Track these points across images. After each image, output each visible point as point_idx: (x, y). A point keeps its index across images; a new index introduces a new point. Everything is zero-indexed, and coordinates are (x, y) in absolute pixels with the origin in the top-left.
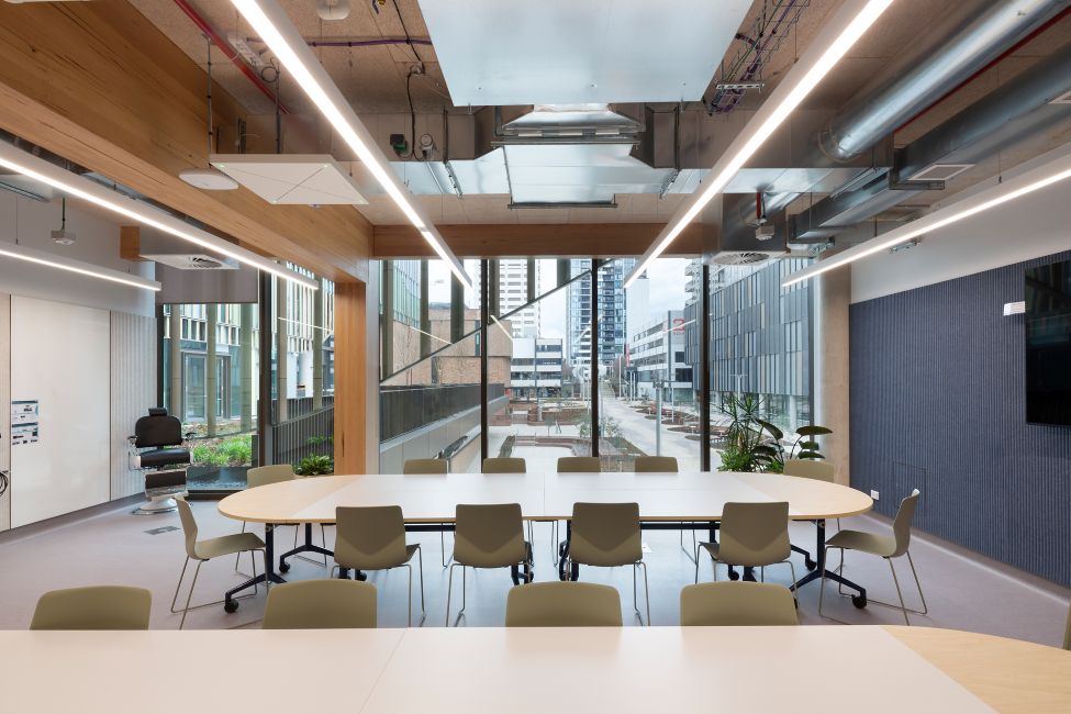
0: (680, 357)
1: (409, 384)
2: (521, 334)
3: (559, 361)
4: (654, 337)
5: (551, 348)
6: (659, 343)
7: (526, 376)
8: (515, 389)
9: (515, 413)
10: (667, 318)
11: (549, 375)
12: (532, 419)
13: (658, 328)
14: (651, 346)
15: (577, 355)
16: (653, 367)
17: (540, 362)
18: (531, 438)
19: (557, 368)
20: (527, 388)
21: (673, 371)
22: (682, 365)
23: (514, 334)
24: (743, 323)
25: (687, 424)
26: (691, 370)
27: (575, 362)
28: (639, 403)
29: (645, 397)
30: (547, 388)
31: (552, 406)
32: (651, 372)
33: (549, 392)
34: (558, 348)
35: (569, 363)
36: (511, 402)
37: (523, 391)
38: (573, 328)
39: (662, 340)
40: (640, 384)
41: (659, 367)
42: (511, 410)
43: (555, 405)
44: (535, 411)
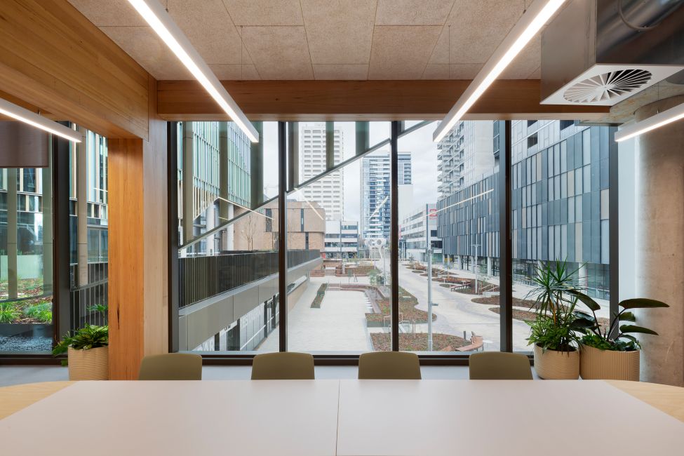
0: (434, 233)
1: (251, 250)
2: (331, 218)
3: (356, 236)
4: (416, 221)
5: (350, 228)
6: (420, 224)
7: (335, 245)
8: (328, 253)
9: (327, 268)
10: (425, 209)
11: (349, 244)
12: (339, 272)
13: (420, 214)
14: (415, 226)
15: (368, 232)
16: (416, 240)
17: (344, 236)
18: (338, 285)
19: (355, 240)
20: (335, 253)
21: (429, 242)
22: (435, 239)
23: (327, 219)
24: (477, 211)
25: (440, 277)
26: (441, 242)
27: (366, 236)
28: (407, 262)
29: (412, 259)
30: (349, 252)
31: (352, 264)
32: (415, 243)
33: (349, 255)
34: (355, 228)
35: (362, 237)
36: (324, 261)
37: (332, 254)
38: (365, 215)
39: (422, 222)
40: (408, 251)
41: (420, 239)
42: (325, 266)
43: (354, 263)
44: (340, 268)
